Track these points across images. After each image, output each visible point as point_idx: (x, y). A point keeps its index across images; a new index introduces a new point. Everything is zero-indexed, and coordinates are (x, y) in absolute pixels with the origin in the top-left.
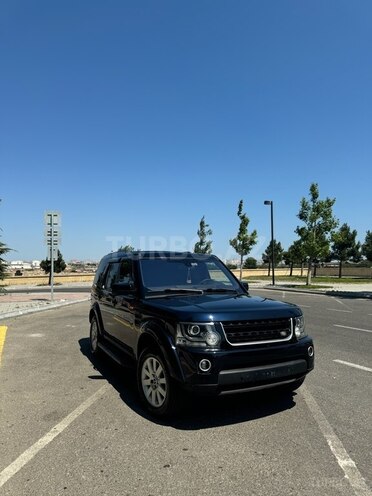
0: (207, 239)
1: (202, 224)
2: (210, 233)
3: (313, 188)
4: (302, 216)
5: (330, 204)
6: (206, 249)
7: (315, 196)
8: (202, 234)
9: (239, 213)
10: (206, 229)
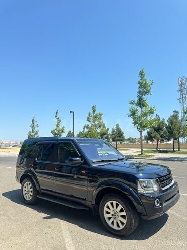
0: (36, 129)
1: (33, 121)
2: (38, 126)
3: (93, 107)
4: (88, 120)
5: (100, 115)
6: (35, 135)
7: (94, 111)
8: (33, 126)
9: (56, 117)
10: (35, 124)
